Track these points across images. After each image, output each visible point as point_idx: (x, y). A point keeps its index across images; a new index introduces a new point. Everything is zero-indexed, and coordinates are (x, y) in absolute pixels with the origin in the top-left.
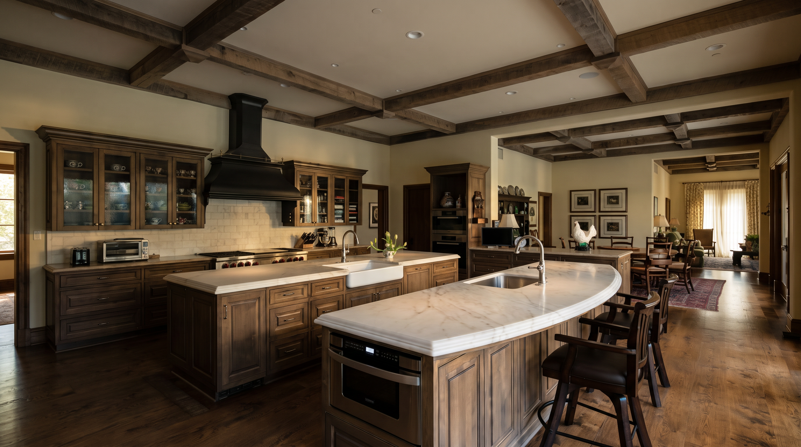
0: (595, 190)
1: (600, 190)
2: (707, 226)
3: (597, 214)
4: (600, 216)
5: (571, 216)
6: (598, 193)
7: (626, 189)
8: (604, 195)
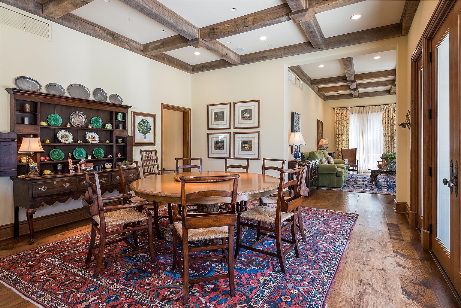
0: (230, 104)
1: (234, 103)
2: (352, 146)
3: (232, 131)
4: (234, 133)
5: (208, 134)
6: (232, 106)
7: (259, 101)
8: (239, 108)
